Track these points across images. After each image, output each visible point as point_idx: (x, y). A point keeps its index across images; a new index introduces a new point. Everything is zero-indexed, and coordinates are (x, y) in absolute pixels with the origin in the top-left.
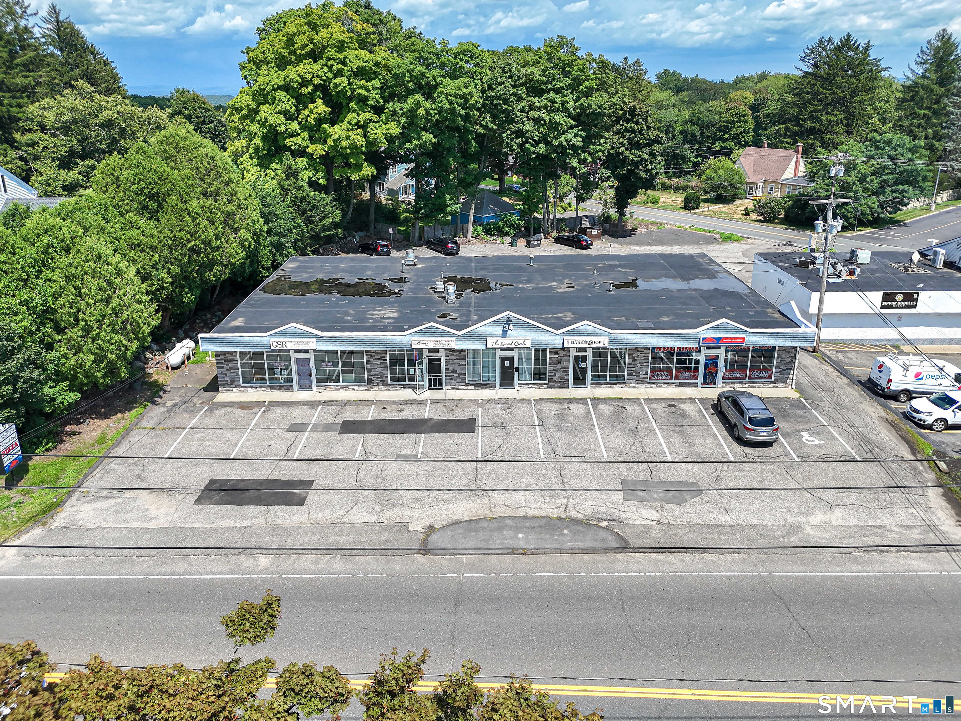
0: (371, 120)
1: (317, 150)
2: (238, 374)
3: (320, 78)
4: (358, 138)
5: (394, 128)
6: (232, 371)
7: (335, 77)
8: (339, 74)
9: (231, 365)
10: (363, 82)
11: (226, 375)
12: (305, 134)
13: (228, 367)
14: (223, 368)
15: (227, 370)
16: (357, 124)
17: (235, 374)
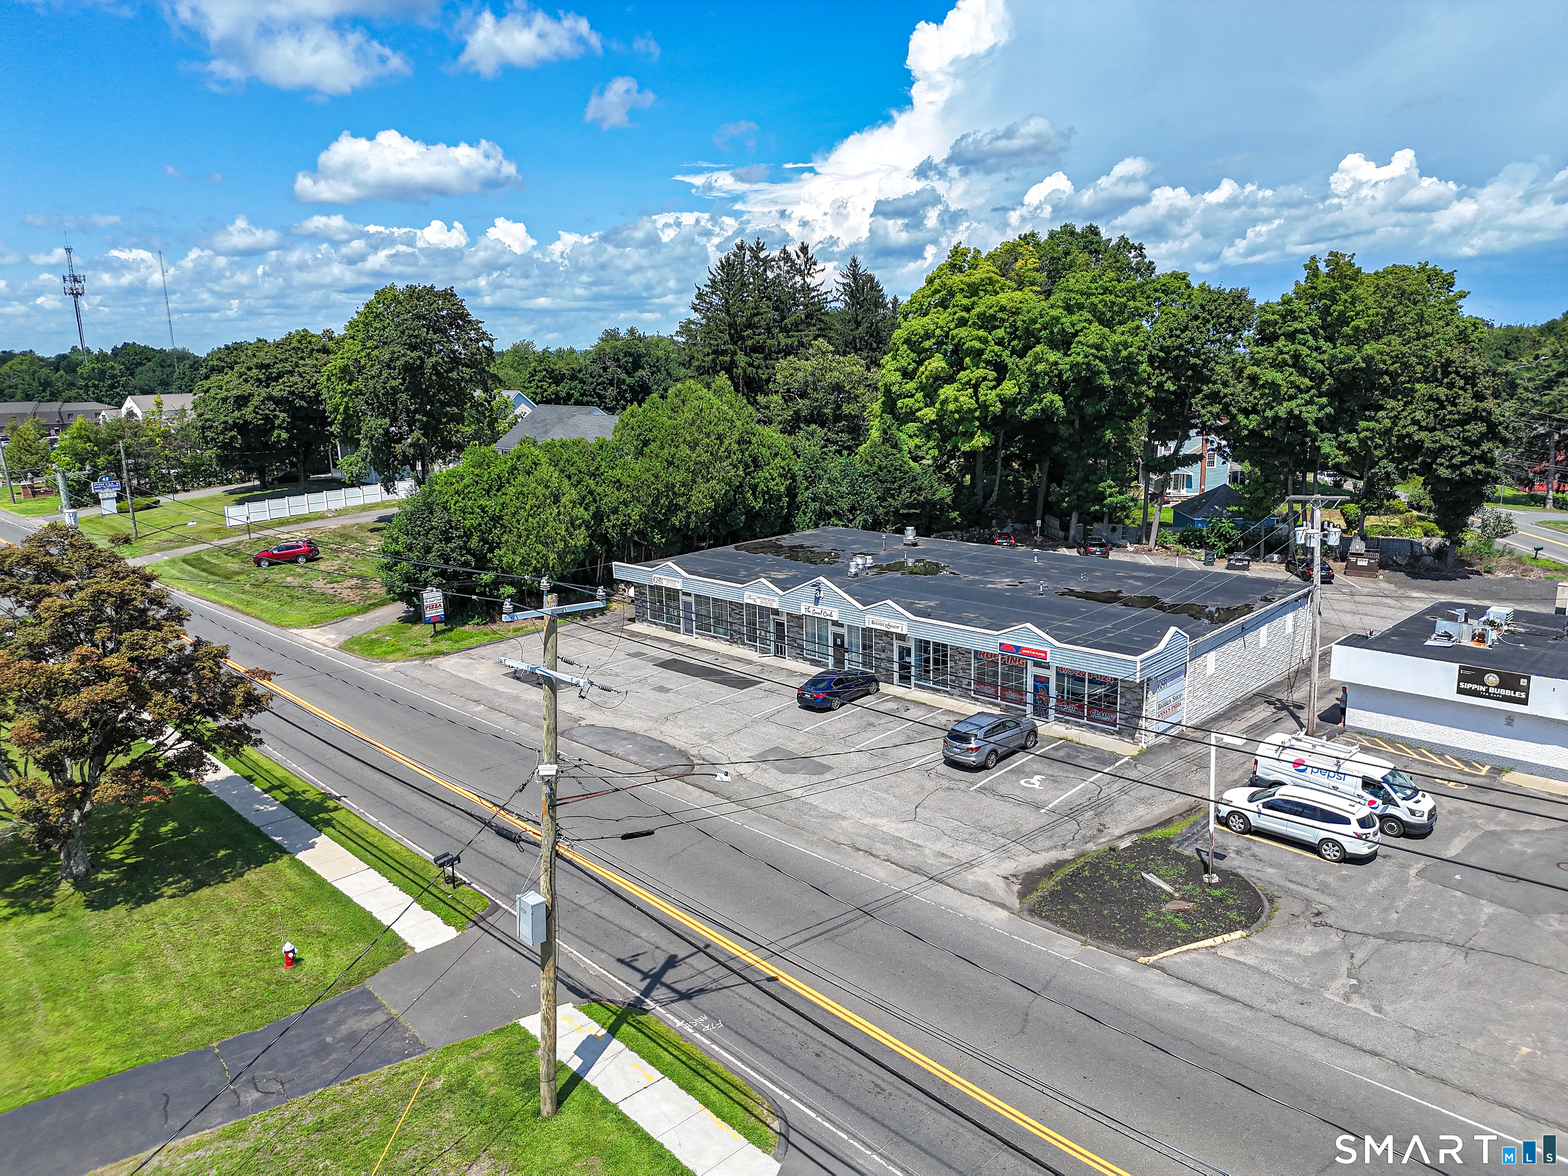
0: (985, 379)
1: (930, 414)
3: (942, 328)
4: (966, 400)
5: (1009, 388)
7: (957, 327)
8: (962, 322)
10: (981, 333)
12: (919, 395)
16: (968, 383)
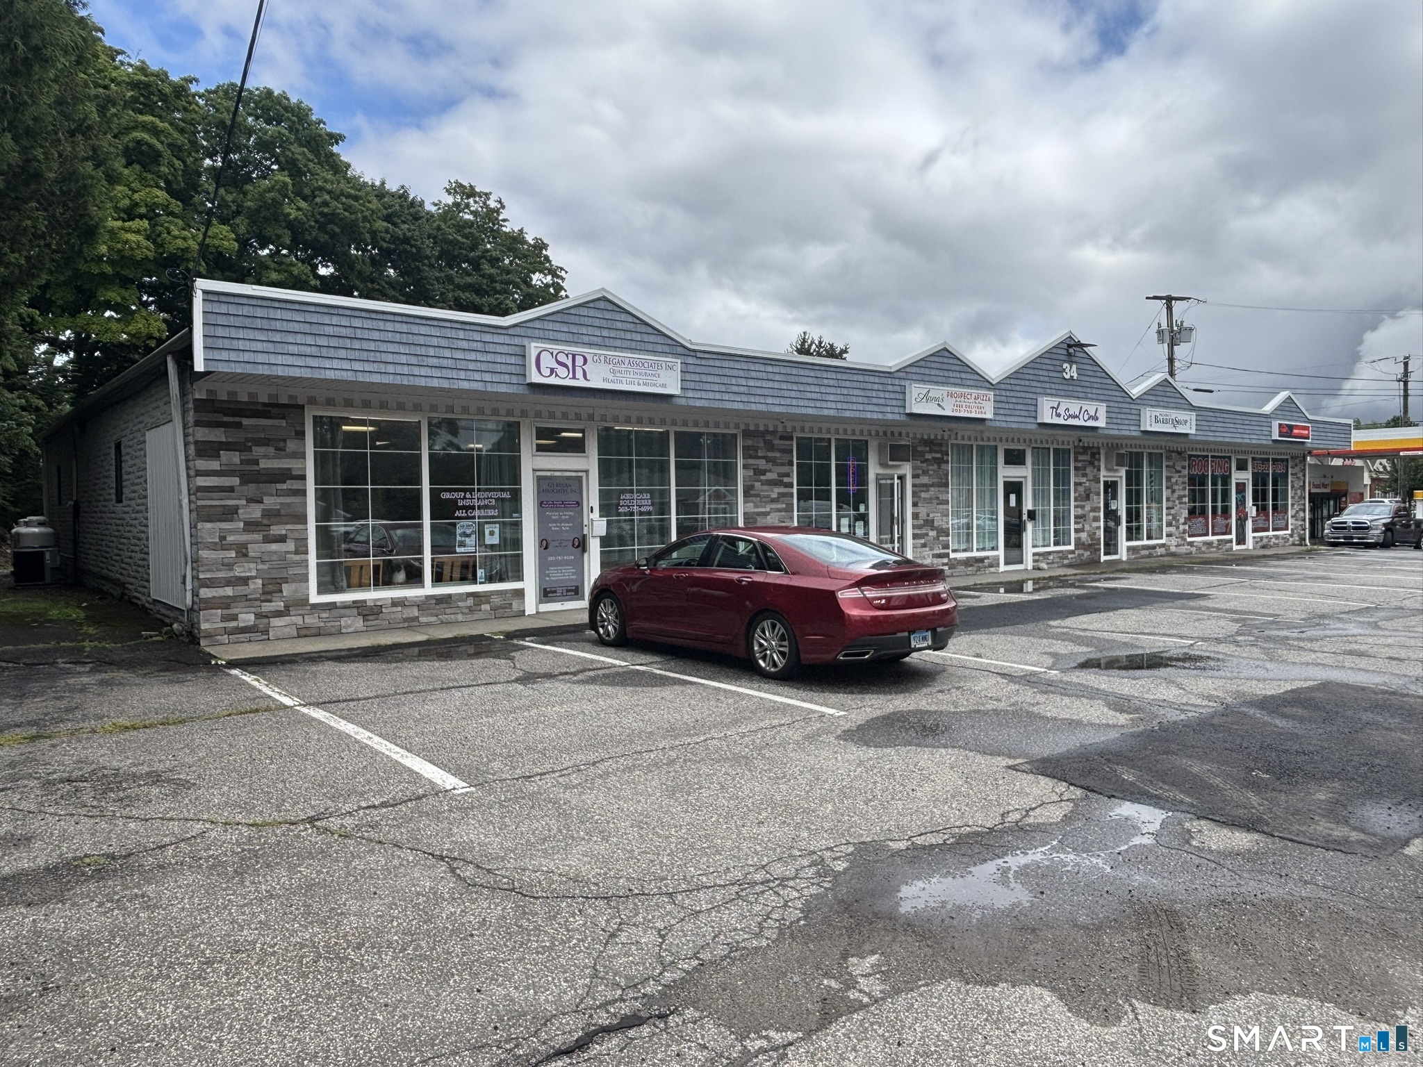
2: (302, 549)
6: (277, 530)
9: (270, 502)
11: (242, 551)
13: (255, 512)
14: (229, 514)
15: (250, 526)
17: (290, 546)
